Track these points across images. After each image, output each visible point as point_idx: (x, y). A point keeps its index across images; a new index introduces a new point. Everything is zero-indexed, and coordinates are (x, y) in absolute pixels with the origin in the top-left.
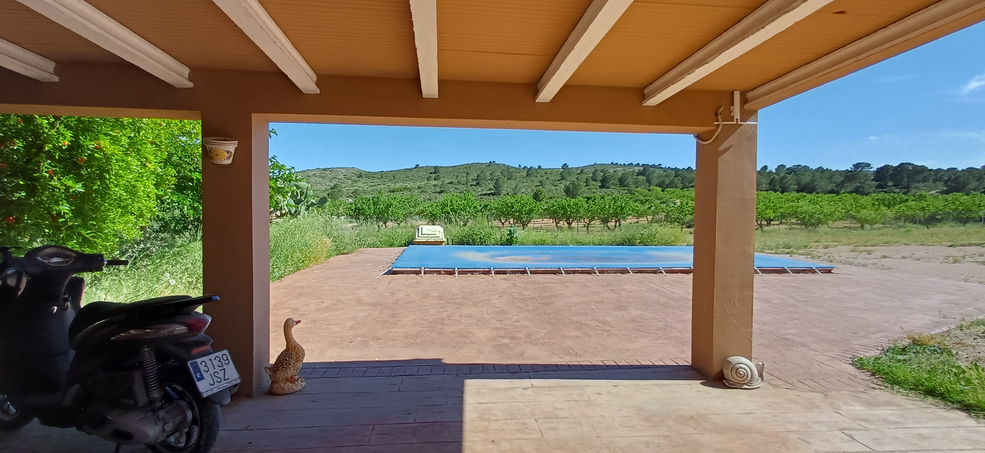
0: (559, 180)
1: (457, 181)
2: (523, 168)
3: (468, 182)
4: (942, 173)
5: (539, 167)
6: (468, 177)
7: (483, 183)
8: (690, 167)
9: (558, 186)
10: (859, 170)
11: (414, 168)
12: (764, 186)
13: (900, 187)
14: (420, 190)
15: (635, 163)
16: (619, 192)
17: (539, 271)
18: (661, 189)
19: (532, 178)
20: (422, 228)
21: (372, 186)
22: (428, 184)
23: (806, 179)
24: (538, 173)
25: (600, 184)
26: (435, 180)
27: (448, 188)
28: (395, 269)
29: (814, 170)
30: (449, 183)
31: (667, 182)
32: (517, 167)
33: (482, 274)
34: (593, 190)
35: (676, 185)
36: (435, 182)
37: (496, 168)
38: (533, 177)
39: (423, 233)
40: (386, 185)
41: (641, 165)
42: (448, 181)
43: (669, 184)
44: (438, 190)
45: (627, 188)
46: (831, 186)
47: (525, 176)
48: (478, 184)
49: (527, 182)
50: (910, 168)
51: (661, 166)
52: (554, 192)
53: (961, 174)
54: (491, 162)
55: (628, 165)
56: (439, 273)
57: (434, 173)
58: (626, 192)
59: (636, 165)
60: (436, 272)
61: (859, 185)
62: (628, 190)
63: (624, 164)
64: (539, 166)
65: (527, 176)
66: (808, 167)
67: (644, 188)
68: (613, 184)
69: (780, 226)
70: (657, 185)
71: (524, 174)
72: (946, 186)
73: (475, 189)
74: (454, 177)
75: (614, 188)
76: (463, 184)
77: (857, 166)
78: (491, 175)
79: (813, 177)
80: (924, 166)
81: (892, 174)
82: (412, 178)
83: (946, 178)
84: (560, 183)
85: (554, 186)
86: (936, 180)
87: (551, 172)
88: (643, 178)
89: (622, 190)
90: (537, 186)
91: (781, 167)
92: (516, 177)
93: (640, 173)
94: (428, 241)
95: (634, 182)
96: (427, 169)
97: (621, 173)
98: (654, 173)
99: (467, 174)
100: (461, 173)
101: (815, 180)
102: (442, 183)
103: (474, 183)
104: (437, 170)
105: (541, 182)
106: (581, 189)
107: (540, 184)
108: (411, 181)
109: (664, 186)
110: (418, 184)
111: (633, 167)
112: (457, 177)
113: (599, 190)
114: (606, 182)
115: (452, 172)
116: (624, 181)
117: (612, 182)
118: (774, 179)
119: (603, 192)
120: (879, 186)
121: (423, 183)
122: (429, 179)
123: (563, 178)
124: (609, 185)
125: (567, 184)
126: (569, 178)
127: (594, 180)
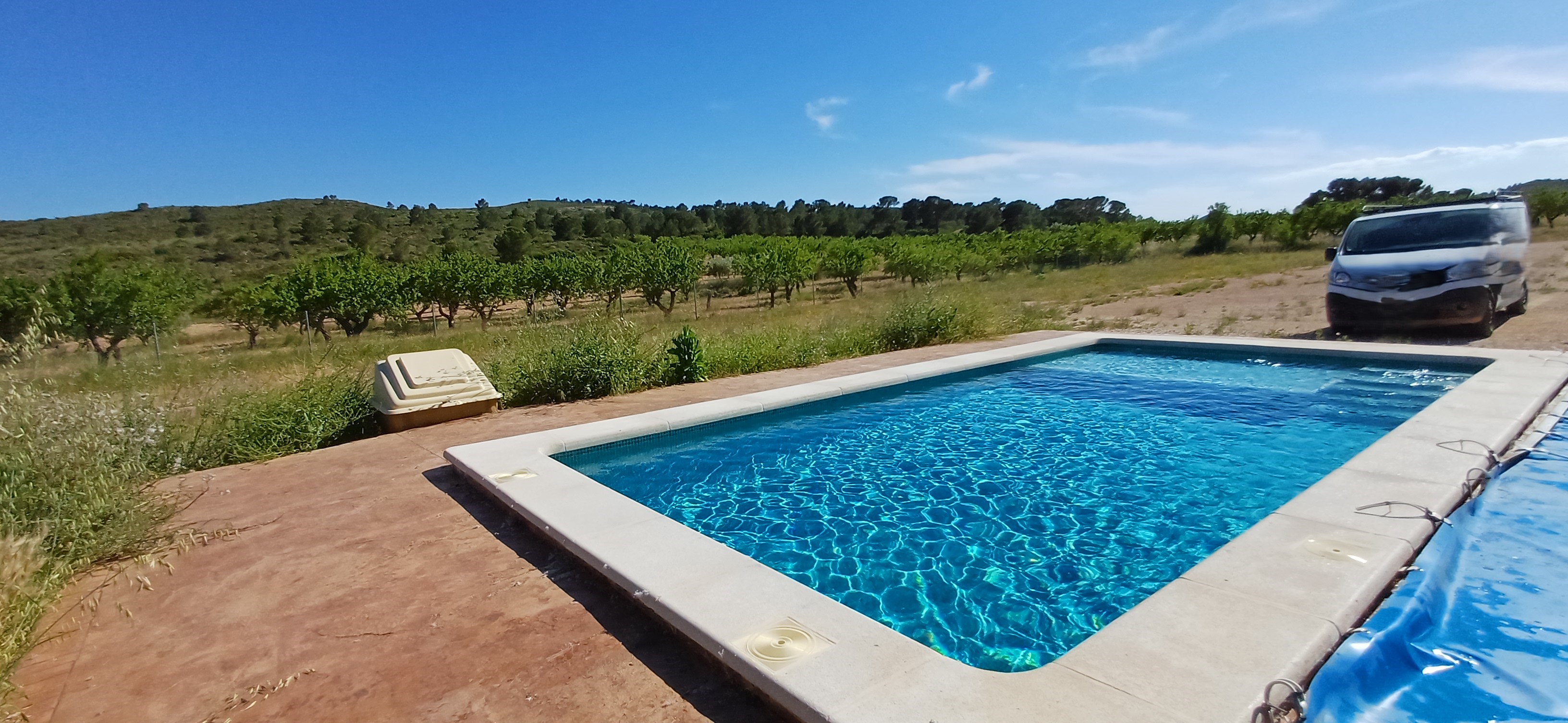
0: (475, 229)
1: (255, 235)
3: (284, 236)
4: (961, 209)
5: (432, 206)
6: (280, 227)
7: (318, 237)
8: (682, 204)
9: (476, 239)
10: (886, 205)
11: (135, 211)
12: (789, 229)
13: (928, 226)
14: (161, 258)
15: (594, 199)
16: (589, 245)
18: (649, 238)
19: (423, 227)
20: (399, 363)
21: (18, 253)
22: (180, 244)
23: (834, 218)
24: (433, 218)
25: (554, 233)
26: (198, 233)
27: (236, 249)
30: (237, 241)
32: (385, 206)
34: (545, 244)
35: (671, 230)
36: (201, 240)
38: (423, 223)
39: (415, 382)
40: (61, 250)
41: (604, 201)
42: (234, 236)
43: (661, 230)
44: (211, 254)
45: (600, 239)
46: (861, 226)
47: (408, 223)
48: (306, 240)
49: (412, 234)
50: (936, 203)
51: (635, 203)
52: (473, 250)
54: (326, 197)
55: (584, 202)
57: (189, 221)
58: (600, 244)
59: (597, 202)
61: (889, 225)
62: (602, 242)
63: (578, 201)
64: (432, 204)
65: (411, 222)
66: (829, 203)
68: (576, 232)
70: (642, 232)
71: (405, 218)
72: (967, 224)
73: (303, 250)
74: (243, 227)
75: (579, 239)
76: (271, 242)
77: (883, 200)
78: (333, 221)
79: (840, 215)
80: (948, 200)
81: (920, 210)
82: (133, 232)
83: (966, 215)
84: (480, 234)
85: (470, 240)
86: (960, 216)
87: (458, 215)
88: (619, 221)
89: (592, 241)
90: (437, 239)
91: (799, 203)
92: (388, 226)
93: (609, 214)
94: (443, 406)
95: (606, 228)
96: (170, 212)
97: (581, 216)
98: (630, 214)
99: (277, 221)
100: (261, 220)
101: (841, 221)
102: (215, 241)
103: (298, 237)
104: (196, 214)
105: (445, 232)
106: (525, 242)
107: (443, 237)
108: (132, 240)
109: (653, 232)
110: (154, 244)
111: (593, 205)
112: (252, 227)
113: (555, 243)
114: (561, 229)
115: (235, 219)
116: (589, 227)
117: (573, 229)
118: (797, 220)
119: (562, 246)
120: (908, 227)
121: (167, 243)
122: (180, 233)
123: (482, 225)
124: (569, 236)
125: (494, 234)
126: (494, 224)
127: (541, 226)
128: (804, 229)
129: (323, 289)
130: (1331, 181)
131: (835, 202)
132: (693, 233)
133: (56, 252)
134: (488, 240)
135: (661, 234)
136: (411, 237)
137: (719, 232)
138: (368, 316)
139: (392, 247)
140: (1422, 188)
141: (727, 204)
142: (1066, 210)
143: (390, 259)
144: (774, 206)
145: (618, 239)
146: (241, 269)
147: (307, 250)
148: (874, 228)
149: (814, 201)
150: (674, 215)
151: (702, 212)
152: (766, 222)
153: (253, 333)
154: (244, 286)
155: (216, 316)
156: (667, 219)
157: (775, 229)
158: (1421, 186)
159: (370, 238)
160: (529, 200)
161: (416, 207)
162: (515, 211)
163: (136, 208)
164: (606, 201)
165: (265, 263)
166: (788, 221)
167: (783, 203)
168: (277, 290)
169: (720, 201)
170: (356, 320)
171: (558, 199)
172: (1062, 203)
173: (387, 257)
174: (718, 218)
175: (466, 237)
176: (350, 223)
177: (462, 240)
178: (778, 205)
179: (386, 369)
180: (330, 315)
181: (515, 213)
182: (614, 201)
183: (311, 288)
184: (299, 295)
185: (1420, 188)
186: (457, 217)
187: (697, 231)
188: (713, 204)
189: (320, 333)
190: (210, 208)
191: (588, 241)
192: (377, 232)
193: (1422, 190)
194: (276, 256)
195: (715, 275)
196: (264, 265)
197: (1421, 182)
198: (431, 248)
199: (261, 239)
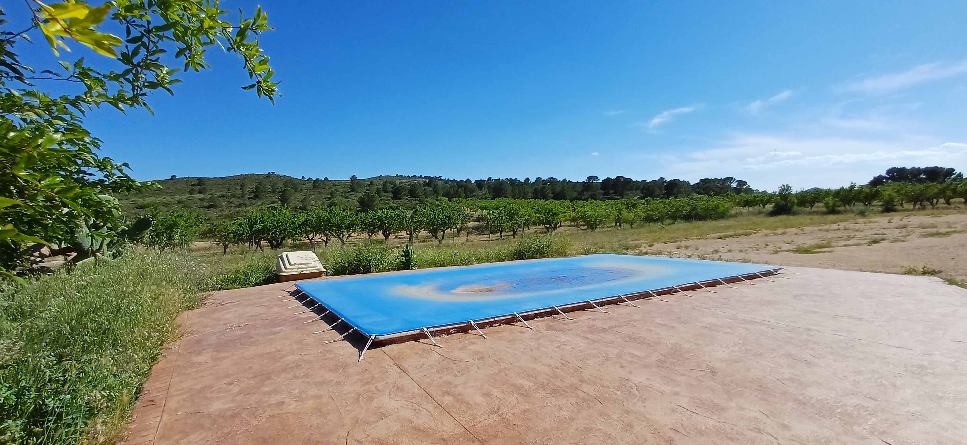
0: (349, 192)
1: (230, 194)
2: (308, 180)
3: (245, 195)
4: (639, 184)
5: (326, 178)
6: (244, 189)
7: (263, 195)
8: (469, 179)
9: (349, 198)
10: (591, 181)
11: (170, 179)
12: (530, 194)
13: (617, 194)
14: (181, 205)
15: (418, 175)
16: (412, 202)
17: (567, 308)
18: (447, 199)
19: (320, 190)
20: (287, 255)
22: (191, 198)
23: (558, 189)
24: (326, 185)
25: (392, 195)
26: (200, 193)
27: (220, 201)
28: (381, 338)
29: (562, 182)
30: (220, 197)
31: (452, 193)
32: (301, 178)
33: (503, 324)
34: (386, 201)
35: (460, 195)
36: (201, 196)
37: (276, 180)
38: (320, 188)
39: (292, 263)
41: (423, 177)
42: (219, 194)
43: (454, 194)
44: (206, 204)
45: (418, 199)
46: (575, 194)
48: (257, 197)
49: (314, 194)
50: (622, 180)
51: (442, 178)
52: (346, 204)
53: (650, 184)
54: (269, 173)
55: (412, 177)
56: (447, 332)
57: (197, 185)
58: (418, 202)
59: (419, 177)
60: (443, 332)
61: (592, 193)
62: (419, 201)
63: (409, 176)
65: (313, 187)
66: (557, 179)
67: (433, 198)
68: (404, 195)
69: (561, 228)
70: (443, 196)
71: (311, 185)
72: (642, 193)
73: (254, 202)
74: (224, 189)
75: (406, 199)
76: (238, 198)
77: (590, 178)
78: (272, 187)
79: (563, 187)
80: (630, 179)
81: (612, 184)
82: (167, 191)
83: (642, 188)
84: (351, 195)
85: (345, 198)
86: (637, 189)
87: (340, 184)
88: (430, 189)
89: (414, 200)
90: (327, 198)
91: (538, 179)
92: (301, 190)
93: (425, 184)
94: (302, 273)
95: (422, 192)
96: (187, 180)
97: (409, 185)
98: (437, 184)
99: (242, 186)
100: (234, 185)
101: (563, 190)
102: (210, 196)
103: (252, 195)
104: (200, 181)
105: (331, 194)
106: (375, 200)
107: (330, 196)
108: (166, 195)
109: (449, 196)
110: (177, 198)
111: (417, 179)
112: (229, 189)
113: (393, 201)
114: (397, 193)
115: (221, 184)
116: (413, 192)
117: (403, 193)
118: (536, 189)
119: (395, 203)
120: (605, 194)
121: (184, 197)
122: (191, 192)
123: (353, 189)
124: (401, 197)
125: (359, 195)
126: (359, 190)
127: (385, 191)
128: (539, 196)
129: (262, 225)
130: (888, 169)
131: (560, 179)
132: (473, 196)
133: (127, 202)
134: (354, 199)
135: (454, 196)
136: (313, 196)
137: (488, 195)
138: (283, 239)
139: (302, 201)
140: (955, 174)
141: (495, 179)
142: (706, 185)
143: (300, 209)
144: (523, 181)
145: (428, 199)
146: (221, 212)
147: (256, 202)
148: (583, 195)
149: (547, 178)
150: (462, 186)
151: (480, 184)
152: (517, 191)
153: (226, 247)
154: (224, 222)
155: (209, 238)
156: (458, 188)
157: (522, 195)
158: (954, 172)
159: (291, 196)
160: (381, 175)
161: (317, 179)
162: (371, 182)
163: (170, 178)
164: (425, 176)
165: (234, 209)
166: (530, 190)
167: (528, 179)
168: (240, 225)
169: (490, 178)
170: (277, 242)
171: (397, 175)
172: (704, 181)
173: (299, 207)
174: (488, 188)
175: (343, 197)
176: (281, 188)
177: (340, 198)
178: (525, 181)
179: (281, 257)
180: (264, 238)
181: (371, 183)
182: (430, 177)
183: (257, 225)
184: (251, 227)
185: (954, 174)
186: (339, 185)
187: (476, 195)
188: (486, 179)
189: (259, 248)
190: (208, 178)
191: (411, 200)
192: (294, 193)
193: (955, 175)
194: (240, 206)
195: (479, 222)
196: (233, 210)
197: (954, 170)
198: (323, 204)
199: (233, 196)
